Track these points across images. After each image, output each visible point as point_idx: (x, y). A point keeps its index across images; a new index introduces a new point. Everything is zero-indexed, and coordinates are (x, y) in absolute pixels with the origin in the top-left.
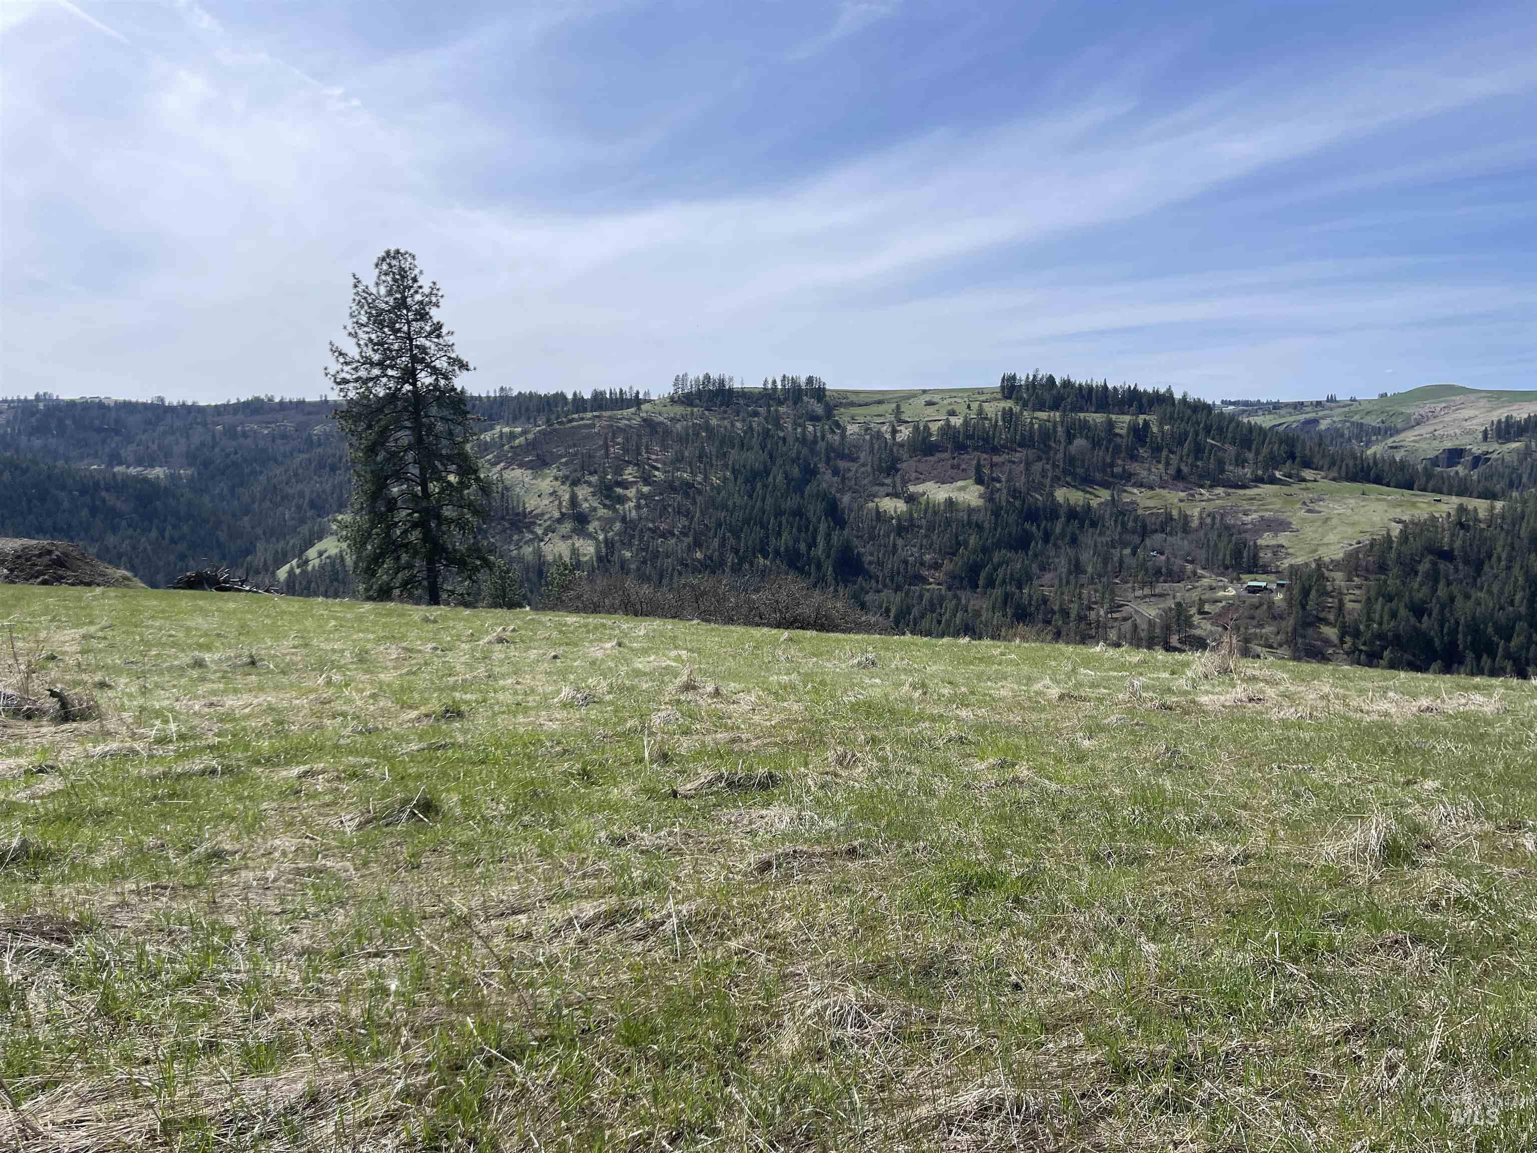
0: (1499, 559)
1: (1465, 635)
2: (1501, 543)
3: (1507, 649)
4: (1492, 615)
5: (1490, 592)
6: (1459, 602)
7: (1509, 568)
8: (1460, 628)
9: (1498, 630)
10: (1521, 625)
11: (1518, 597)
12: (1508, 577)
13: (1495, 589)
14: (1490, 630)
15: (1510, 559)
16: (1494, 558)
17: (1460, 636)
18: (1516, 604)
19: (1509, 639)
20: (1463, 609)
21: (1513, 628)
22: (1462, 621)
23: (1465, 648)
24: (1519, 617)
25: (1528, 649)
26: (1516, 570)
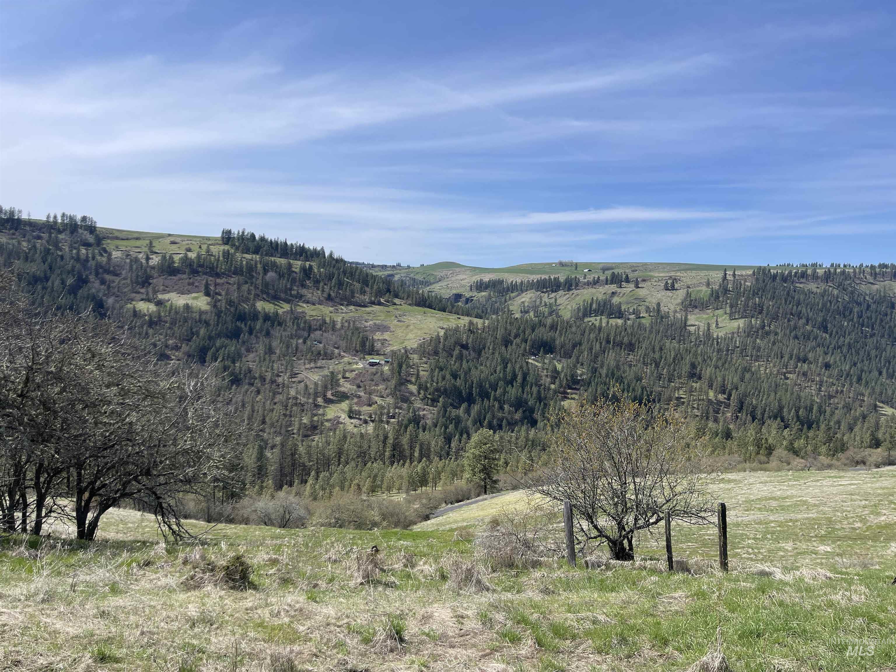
0: (489, 348)
1: (476, 389)
2: (489, 341)
3: (495, 395)
4: (487, 377)
5: (486, 365)
6: (473, 372)
7: (493, 353)
8: (474, 385)
9: (491, 386)
10: (501, 383)
11: (498, 368)
12: (493, 359)
13: (488, 365)
14: (487, 386)
15: (494, 349)
16: (487, 349)
17: (474, 389)
18: (498, 373)
19: (496, 391)
20: (475, 374)
21: (498, 383)
22: (475, 382)
23: (476, 395)
24: (500, 379)
25: (504, 395)
26: (497, 354)
